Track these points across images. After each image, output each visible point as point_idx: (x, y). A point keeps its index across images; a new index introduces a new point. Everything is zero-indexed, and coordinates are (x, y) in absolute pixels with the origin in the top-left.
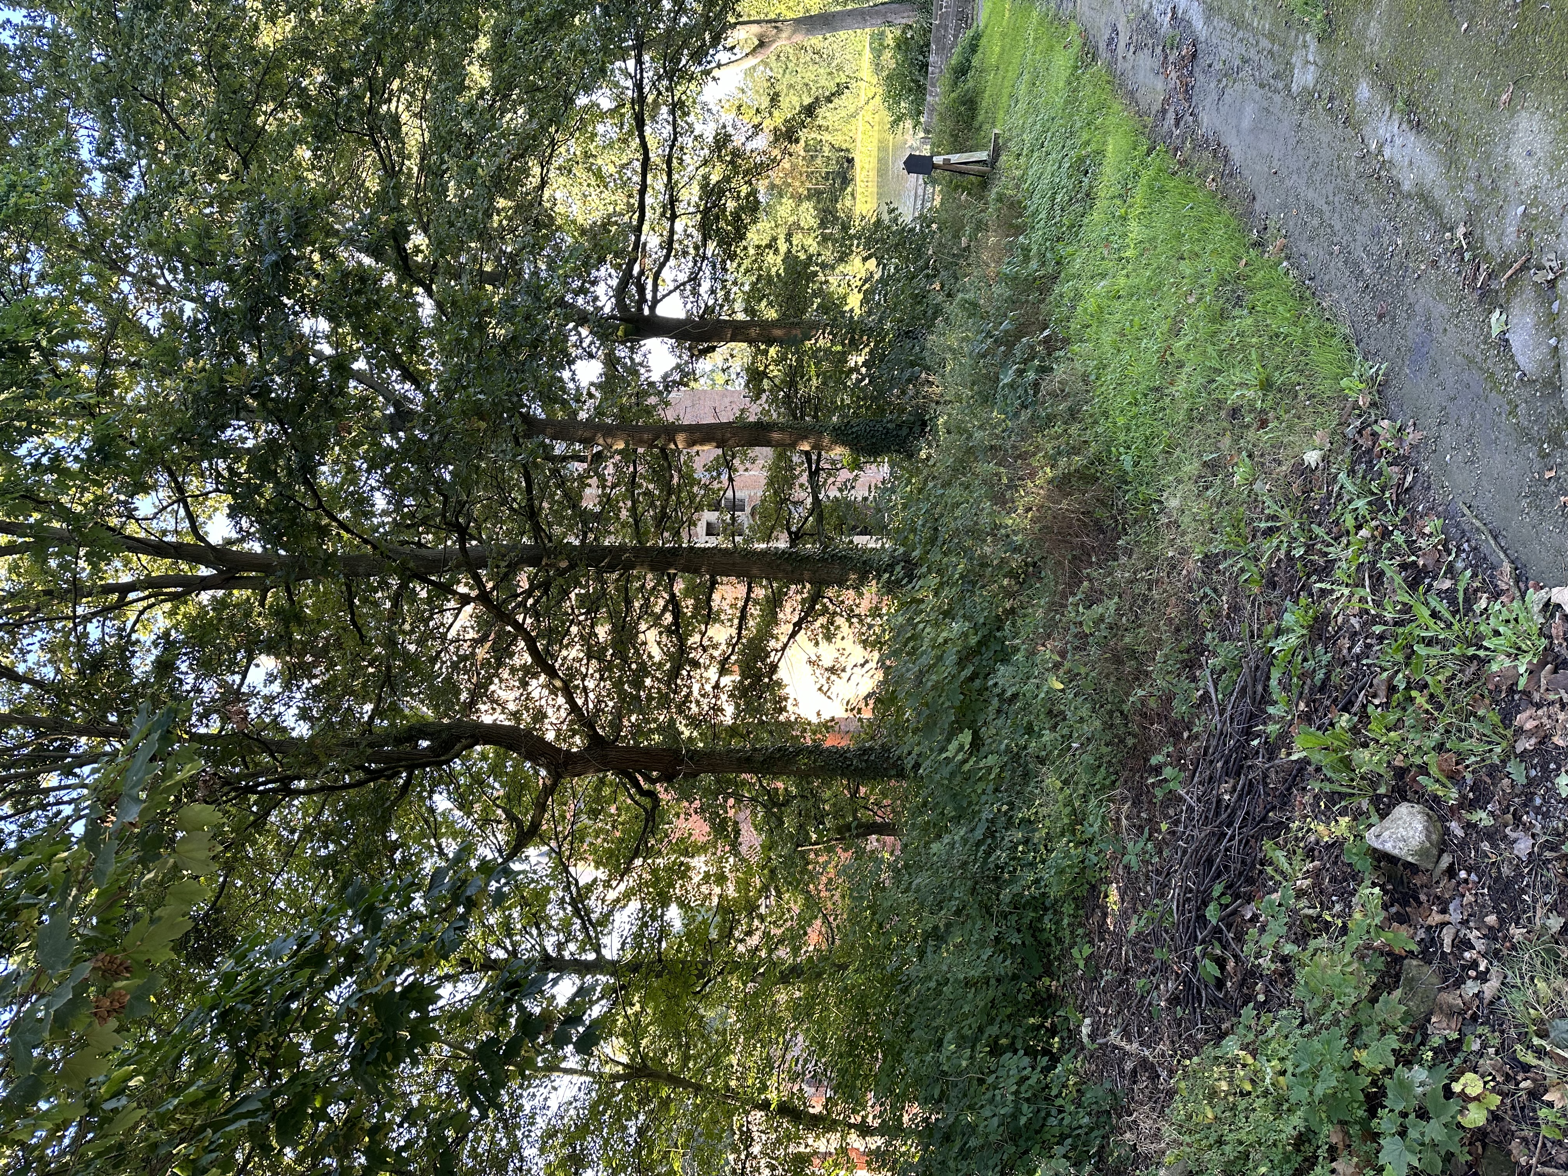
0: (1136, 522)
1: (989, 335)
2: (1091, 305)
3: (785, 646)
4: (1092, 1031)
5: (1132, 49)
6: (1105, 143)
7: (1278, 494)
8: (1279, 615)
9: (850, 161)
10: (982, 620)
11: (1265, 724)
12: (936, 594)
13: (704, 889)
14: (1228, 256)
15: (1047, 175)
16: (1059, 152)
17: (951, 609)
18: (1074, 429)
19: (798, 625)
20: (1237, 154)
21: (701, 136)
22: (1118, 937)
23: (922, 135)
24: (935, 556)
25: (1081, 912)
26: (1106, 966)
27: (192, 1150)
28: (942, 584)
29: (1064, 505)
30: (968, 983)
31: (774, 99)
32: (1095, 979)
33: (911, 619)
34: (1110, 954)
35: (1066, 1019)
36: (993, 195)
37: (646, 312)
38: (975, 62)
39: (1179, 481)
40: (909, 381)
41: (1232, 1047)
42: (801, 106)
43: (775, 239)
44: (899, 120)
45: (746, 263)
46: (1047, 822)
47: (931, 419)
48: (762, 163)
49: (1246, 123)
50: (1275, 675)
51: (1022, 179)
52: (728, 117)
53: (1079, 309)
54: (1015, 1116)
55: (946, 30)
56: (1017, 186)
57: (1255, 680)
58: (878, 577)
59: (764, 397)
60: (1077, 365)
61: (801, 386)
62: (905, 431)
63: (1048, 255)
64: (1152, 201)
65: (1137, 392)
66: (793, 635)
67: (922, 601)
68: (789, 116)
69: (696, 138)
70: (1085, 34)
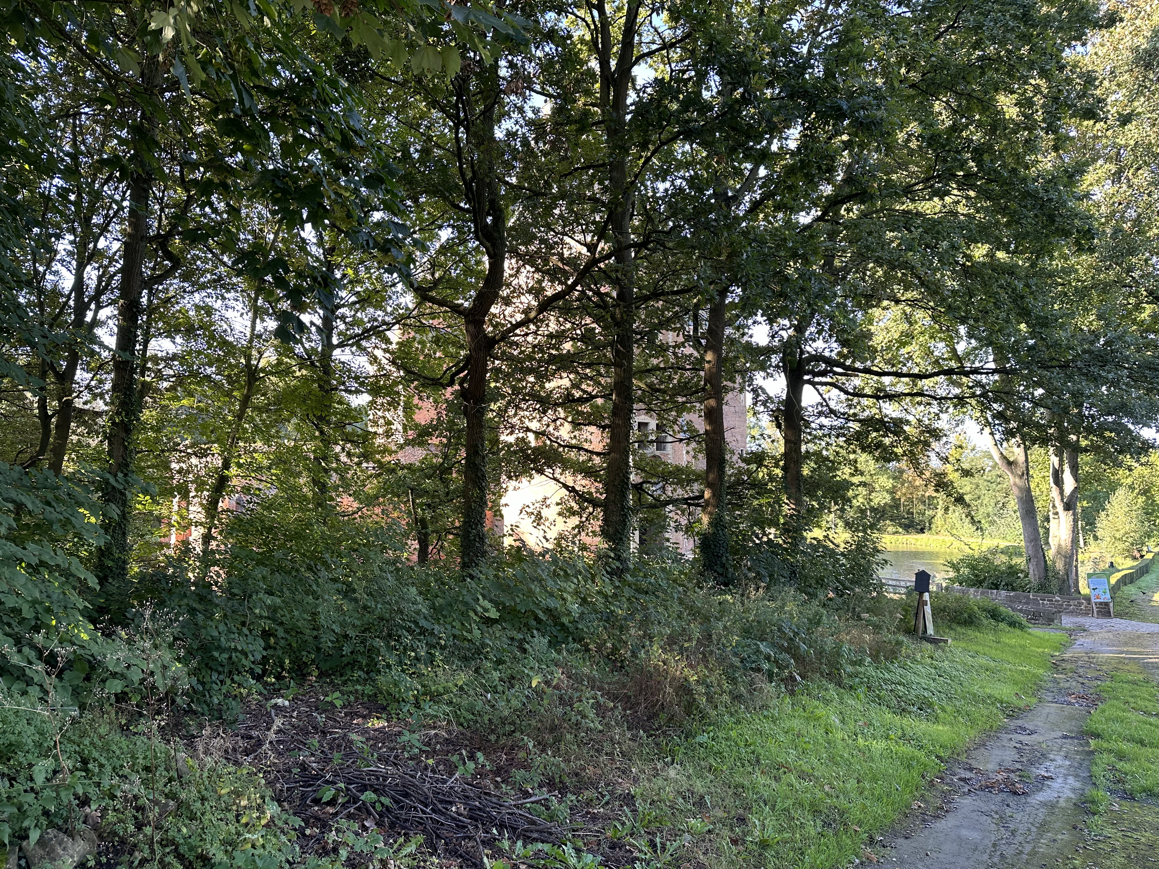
0: (657, 744)
1: (796, 634)
2: (821, 711)
3: (558, 481)
4: (279, 707)
5: (1018, 745)
6: (944, 724)
7: (682, 852)
8: (589, 851)
9: (922, 531)
10: (580, 626)
11: (509, 839)
12: (599, 592)
13: (381, 421)
14: (862, 817)
15: (918, 679)
16: (936, 688)
17: (589, 604)
18: (726, 698)
19: (572, 490)
20: (941, 825)
21: (939, 419)
22: (348, 726)
23: (944, 585)
24: (628, 592)
25: (366, 699)
26: (327, 717)
27: (219, 60)
28: (606, 597)
29: (669, 690)
30: (314, 614)
31: (967, 473)
32: (317, 709)
33: (580, 573)
34: (335, 720)
35: (288, 688)
36: (901, 638)
37: (806, 377)
38: (1002, 625)
39: (689, 777)
40: (758, 573)
41: (272, 810)
42: (963, 494)
43: (862, 474)
44: (955, 567)
45: (843, 452)
46: (431, 674)
47: (730, 590)
48: (919, 464)
49: (964, 832)
50: (546, 847)
51: (914, 661)
52: (953, 438)
53: (817, 703)
54: (219, 648)
55: (1025, 603)
56: (908, 657)
57: (541, 832)
58: (611, 549)
59: (743, 465)
60: (775, 701)
61: (752, 492)
62: (720, 570)
63: (857, 680)
64: (901, 759)
65: (755, 746)
66: (565, 486)
67: (593, 582)
68: (955, 485)
69: (937, 415)
70: (1028, 709)
